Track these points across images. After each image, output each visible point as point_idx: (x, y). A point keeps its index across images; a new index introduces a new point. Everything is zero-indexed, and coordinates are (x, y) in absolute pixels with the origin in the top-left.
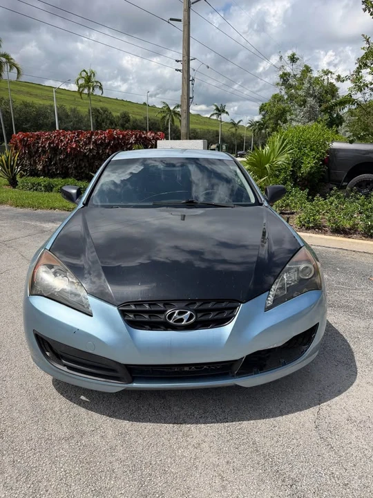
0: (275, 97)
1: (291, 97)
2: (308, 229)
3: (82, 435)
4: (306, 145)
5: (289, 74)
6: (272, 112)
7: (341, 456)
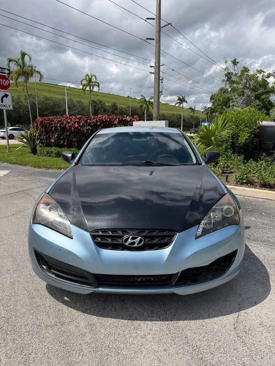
0: (221, 89)
1: (234, 90)
2: (242, 184)
3: (63, 324)
4: (241, 123)
5: (232, 73)
6: (219, 100)
7: (252, 351)
